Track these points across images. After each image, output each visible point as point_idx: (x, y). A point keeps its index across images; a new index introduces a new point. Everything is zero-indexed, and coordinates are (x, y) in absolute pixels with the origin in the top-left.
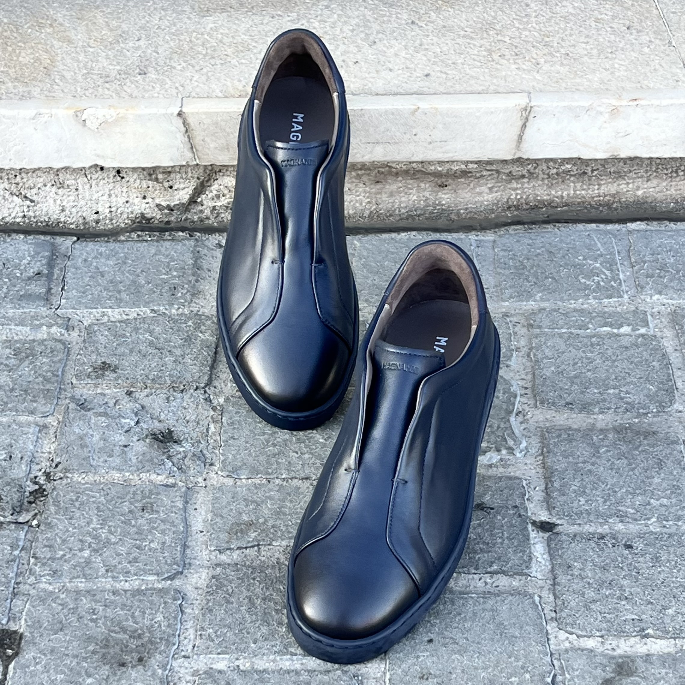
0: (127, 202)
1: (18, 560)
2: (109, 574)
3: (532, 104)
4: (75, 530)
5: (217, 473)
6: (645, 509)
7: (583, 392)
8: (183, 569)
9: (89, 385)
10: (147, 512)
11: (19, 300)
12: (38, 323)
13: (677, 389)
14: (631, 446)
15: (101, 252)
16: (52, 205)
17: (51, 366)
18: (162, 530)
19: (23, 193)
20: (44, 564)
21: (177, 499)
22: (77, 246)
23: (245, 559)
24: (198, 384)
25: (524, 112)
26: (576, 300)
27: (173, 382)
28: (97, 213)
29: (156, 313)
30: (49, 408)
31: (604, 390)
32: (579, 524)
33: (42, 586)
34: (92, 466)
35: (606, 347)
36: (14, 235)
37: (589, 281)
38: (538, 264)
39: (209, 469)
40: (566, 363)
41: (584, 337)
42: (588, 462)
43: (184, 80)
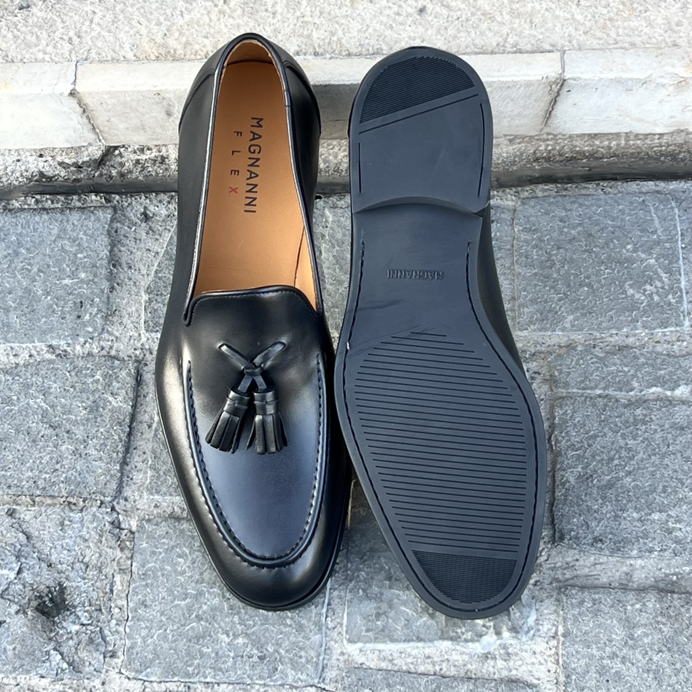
0: (18, 161)
3: (567, 76)
5: (120, 673)
7: (618, 517)
14: (676, 626)
24: (102, 498)
26: (619, 329)
27: (70, 494)
29: (53, 353)
35: (653, 427)
37: (638, 292)
38: (572, 259)
39: (110, 665)
40: (598, 458)
41: (625, 406)
42: (617, 656)
43: (82, 20)
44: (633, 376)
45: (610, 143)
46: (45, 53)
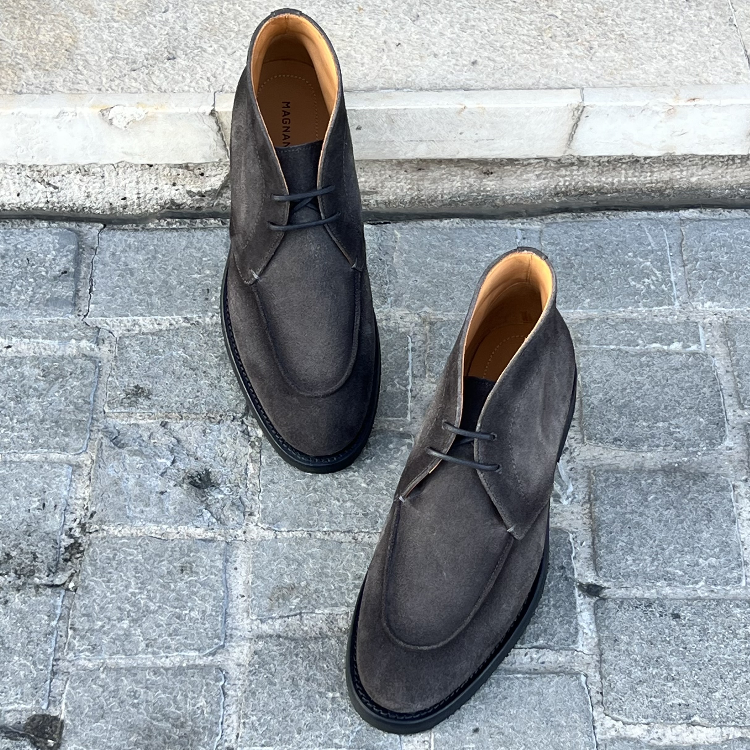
0: (156, 189)
1: (55, 632)
2: (150, 650)
3: (586, 103)
4: (113, 596)
5: (257, 525)
6: (693, 570)
7: (632, 425)
8: (224, 642)
9: (122, 415)
10: (187, 574)
11: (46, 305)
12: (66, 335)
13: (727, 420)
14: (679, 493)
15: (129, 244)
16: (76, 191)
17: (82, 391)
18: (202, 596)
19: (46, 180)
20: (82, 637)
21: (217, 557)
22: (104, 236)
23: (287, 629)
24: (235, 414)
25: (576, 112)
26: (626, 307)
27: (209, 411)
28: (124, 199)
29: (188, 322)
30: (81, 444)
31: (653, 423)
32: (626, 587)
33: (82, 662)
34: (128, 517)
35: (655, 369)
36: (37, 222)
37: (639, 283)
38: (587, 262)
39: (249, 520)
40: (614, 388)
41: (633, 356)
42: (636, 512)
43: (216, 67)
44: (638, 337)
45: (613, 180)
46: (189, 86)
